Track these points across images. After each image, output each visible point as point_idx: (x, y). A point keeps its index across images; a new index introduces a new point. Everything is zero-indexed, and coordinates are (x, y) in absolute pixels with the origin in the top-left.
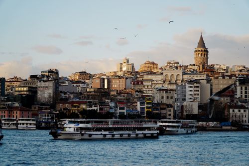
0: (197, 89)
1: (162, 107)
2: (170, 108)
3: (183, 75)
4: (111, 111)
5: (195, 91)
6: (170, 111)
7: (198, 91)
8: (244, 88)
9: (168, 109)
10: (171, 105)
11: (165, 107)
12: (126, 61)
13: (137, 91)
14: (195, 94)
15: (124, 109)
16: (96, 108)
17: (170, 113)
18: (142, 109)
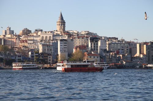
0: (65, 44)
1: (45, 55)
2: (50, 56)
3: (53, 36)
4: (12, 58)
5: (64, 45)
6: (50, 58)
7: (66, 45)
8: (93, 44)
9: (49, 57)
10: (50, 54)
11: (47, 55)
12: (9, 29)
13: (23, 47)
14: (64, 48)
15: (21, 57)
16: (2, 57)
17: (50, 59)
18: (32, 57)
